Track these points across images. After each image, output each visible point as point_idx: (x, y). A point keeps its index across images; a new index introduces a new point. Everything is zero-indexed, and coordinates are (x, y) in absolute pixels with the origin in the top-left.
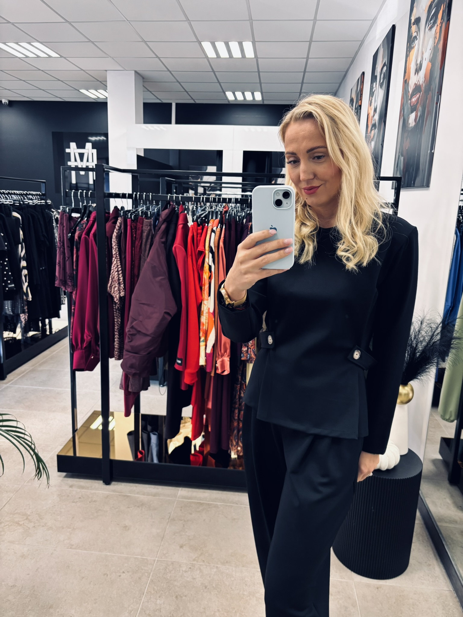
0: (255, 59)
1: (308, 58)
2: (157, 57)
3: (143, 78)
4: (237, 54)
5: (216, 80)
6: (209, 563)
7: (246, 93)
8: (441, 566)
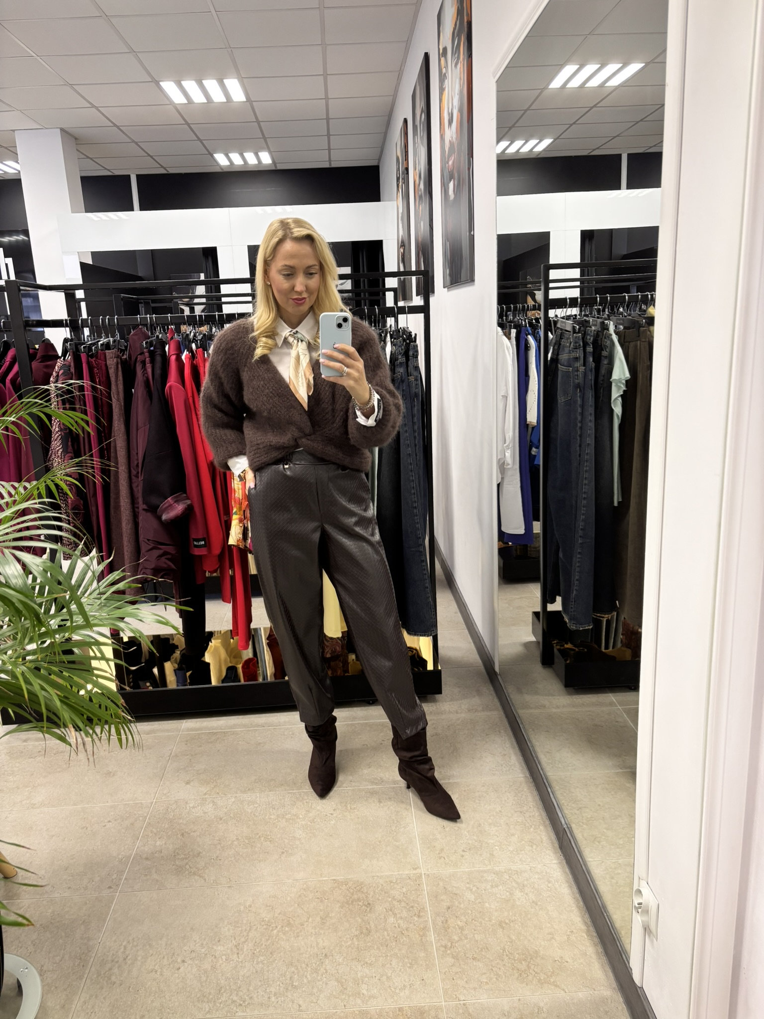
0: (248, 103)
1: (327, 98)
2: (93, 106)
3: (76, 139)
4: (218, 97)
5: (194, 136)
6: (224, 794)
7: (246, 155)
8: (519, 753)
